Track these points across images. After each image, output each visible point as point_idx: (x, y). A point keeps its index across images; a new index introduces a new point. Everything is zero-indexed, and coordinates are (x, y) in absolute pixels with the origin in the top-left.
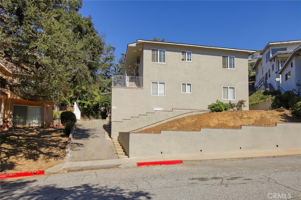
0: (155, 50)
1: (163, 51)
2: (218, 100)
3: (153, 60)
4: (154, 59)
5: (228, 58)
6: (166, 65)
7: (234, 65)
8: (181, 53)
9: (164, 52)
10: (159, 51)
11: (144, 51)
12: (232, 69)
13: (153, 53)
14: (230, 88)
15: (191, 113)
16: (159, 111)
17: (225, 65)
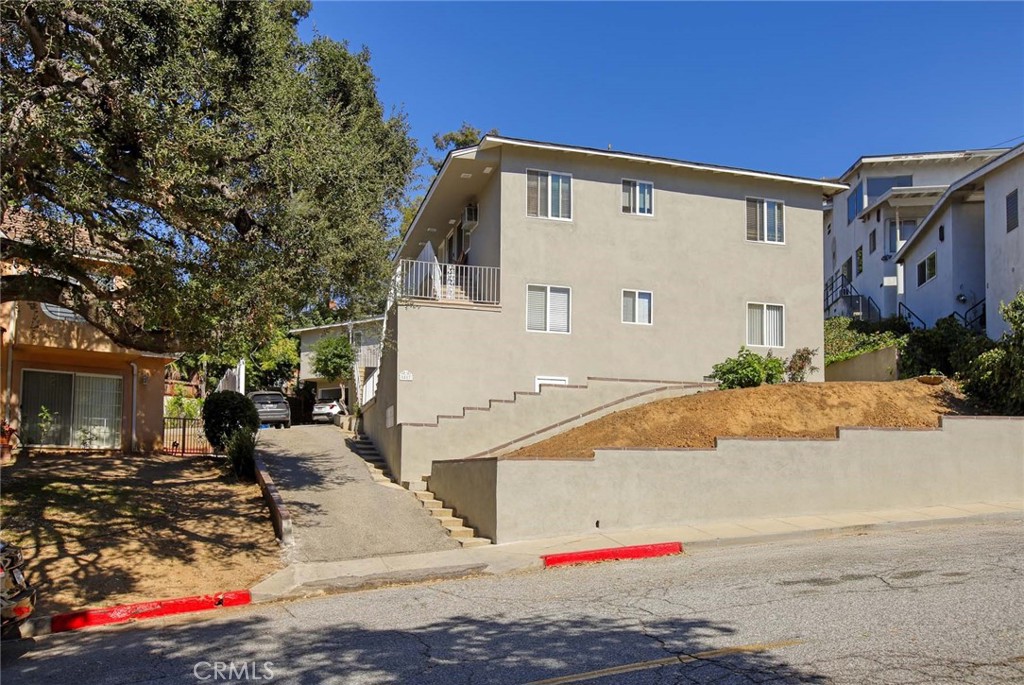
0: (537, 173)
1: (563, 177)
2: (743, 348)
3: (532, 209)
4: (535, 205)
5: (765, 205)
6: (574, 226)
7: (781, 230)
8: (621, 186)
9: (567, 180)
10: (550, 178)
11: (504, 175)
12: (776, 243)
13: (533, 183)
14: (769, 307)
15: (660, 392)
16: (556, 386)
17: (754, 231)
